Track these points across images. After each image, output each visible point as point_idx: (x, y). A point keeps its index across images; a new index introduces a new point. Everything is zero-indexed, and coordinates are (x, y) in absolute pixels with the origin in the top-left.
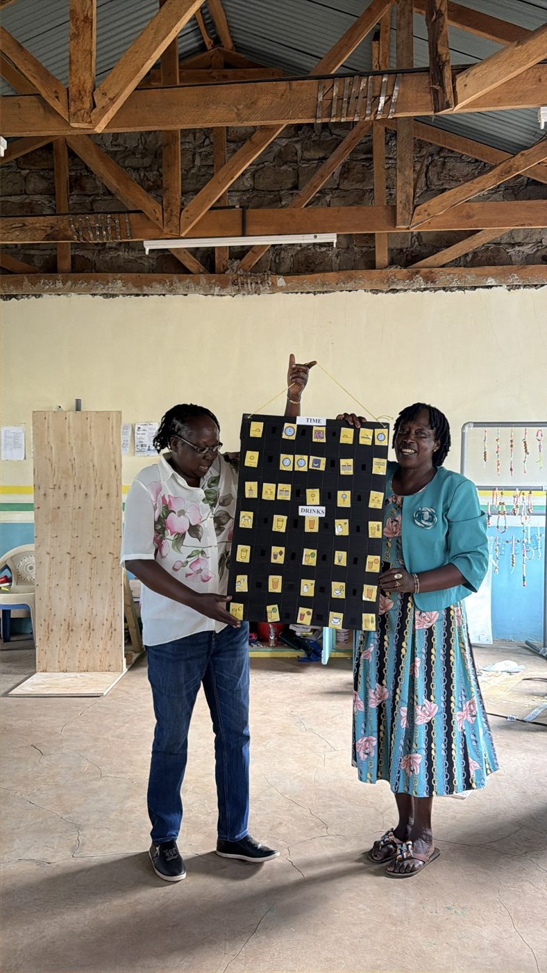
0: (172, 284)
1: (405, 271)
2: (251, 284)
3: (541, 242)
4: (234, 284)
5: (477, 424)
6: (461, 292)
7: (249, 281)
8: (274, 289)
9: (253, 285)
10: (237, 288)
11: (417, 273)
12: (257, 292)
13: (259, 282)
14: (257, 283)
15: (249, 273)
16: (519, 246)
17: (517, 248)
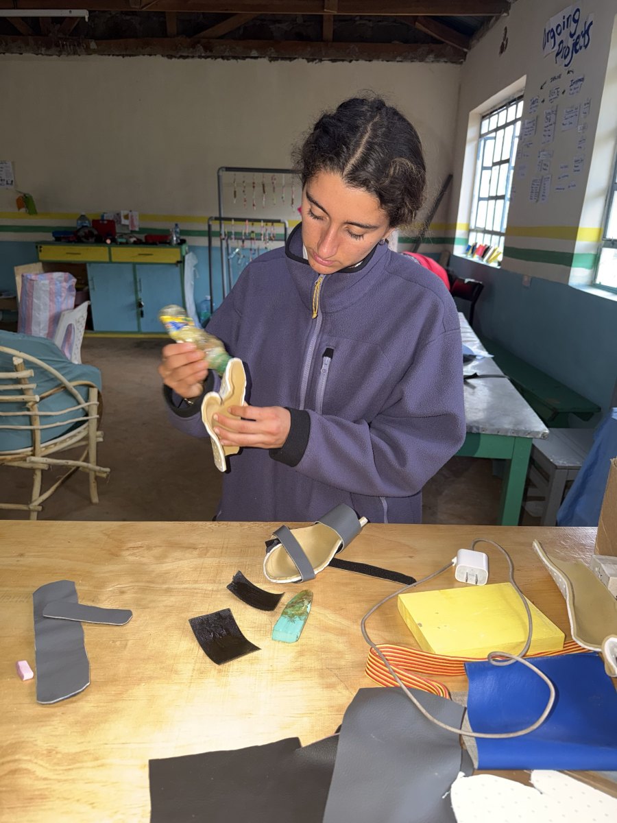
0: (7, 44)
1: (189, 40)
2: (70, 46)
3: (296, 21)
4: (57, 46)
5: (228, 169)
6: (235, 61)
7: (68, 44)
8: (89, 52)
9: (72, 47)
10: (59, 49)
11: (199, 42)
12: (75, 53)
13: (76, 44)
14: (75, 45)
15: (67, 37)
16: (279, 23)
17: (277, 25)
